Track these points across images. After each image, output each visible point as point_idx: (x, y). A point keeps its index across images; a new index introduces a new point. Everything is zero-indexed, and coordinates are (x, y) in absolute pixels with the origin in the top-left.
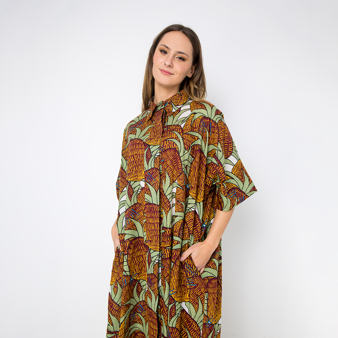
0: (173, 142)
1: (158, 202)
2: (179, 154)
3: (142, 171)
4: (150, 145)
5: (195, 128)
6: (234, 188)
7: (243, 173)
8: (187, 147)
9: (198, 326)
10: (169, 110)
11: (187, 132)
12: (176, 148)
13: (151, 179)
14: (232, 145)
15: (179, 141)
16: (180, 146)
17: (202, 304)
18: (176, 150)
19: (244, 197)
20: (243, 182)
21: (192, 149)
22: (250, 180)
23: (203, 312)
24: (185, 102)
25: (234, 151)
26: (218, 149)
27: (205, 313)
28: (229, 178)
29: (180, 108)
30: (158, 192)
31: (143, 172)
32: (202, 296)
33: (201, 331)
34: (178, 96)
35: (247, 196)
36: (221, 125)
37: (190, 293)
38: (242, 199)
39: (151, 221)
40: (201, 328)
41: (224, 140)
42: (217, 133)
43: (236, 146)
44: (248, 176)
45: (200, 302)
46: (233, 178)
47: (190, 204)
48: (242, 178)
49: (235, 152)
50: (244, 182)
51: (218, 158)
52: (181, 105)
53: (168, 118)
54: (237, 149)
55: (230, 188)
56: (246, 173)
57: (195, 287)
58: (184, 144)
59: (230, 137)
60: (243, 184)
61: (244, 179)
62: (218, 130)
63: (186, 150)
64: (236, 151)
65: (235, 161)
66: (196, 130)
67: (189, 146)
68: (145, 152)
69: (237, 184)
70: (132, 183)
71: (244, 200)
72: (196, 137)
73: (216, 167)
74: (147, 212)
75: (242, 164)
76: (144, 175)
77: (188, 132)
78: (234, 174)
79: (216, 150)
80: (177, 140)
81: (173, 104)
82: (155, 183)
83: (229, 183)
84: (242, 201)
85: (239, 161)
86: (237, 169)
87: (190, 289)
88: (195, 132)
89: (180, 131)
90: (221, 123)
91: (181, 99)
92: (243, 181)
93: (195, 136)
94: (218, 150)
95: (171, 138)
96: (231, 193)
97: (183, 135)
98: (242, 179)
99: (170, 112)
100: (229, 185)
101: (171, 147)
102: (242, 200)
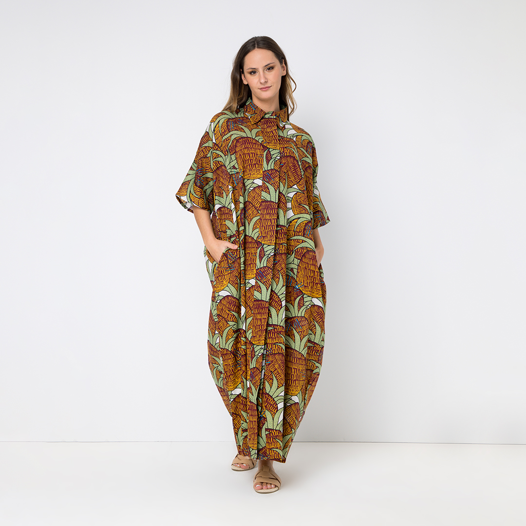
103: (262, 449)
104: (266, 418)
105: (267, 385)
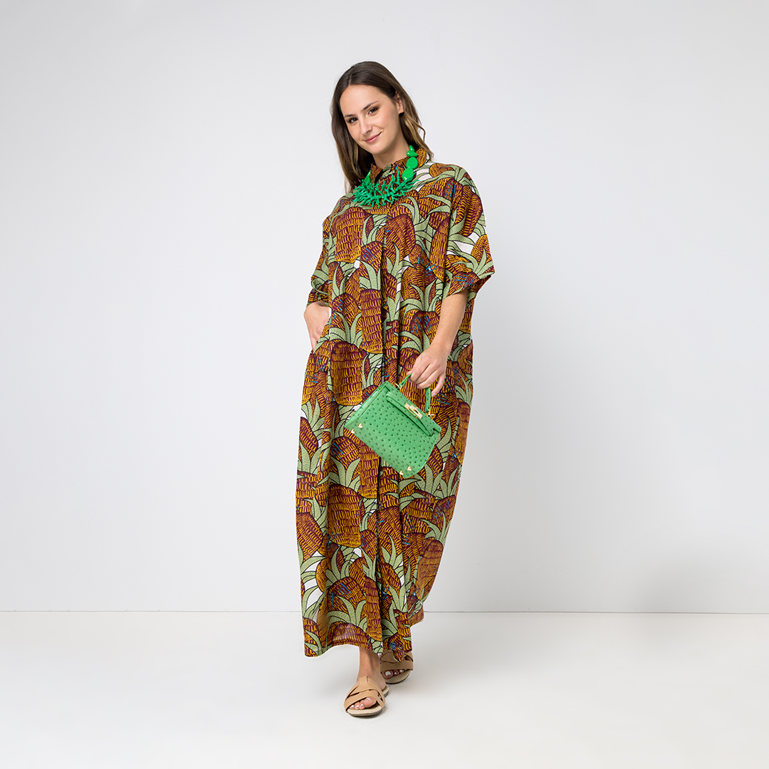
1: (379, 285)
2: (412, 223)
9: (440, 455)
13: (370, 256)
15: (413, 205)
16: (414, 212)
17: (452, 430)
18: (408, 217)
23: (451, 440)
27: (453, 442)
30: (379, 272)
32: (453, 419)
33: (444, 464)
37: (439, 412)
39: (369, 313)
40: (445, 460)
45: (449, 427)
57: (448, 406)
58: (420, 209)
67: (427, 213)
70: (342, 264)
74: (364, 302)
82: (375, 262)
87: (441, 407)
103: (393, 636)
104: (392, 596)
105: (385, 553)
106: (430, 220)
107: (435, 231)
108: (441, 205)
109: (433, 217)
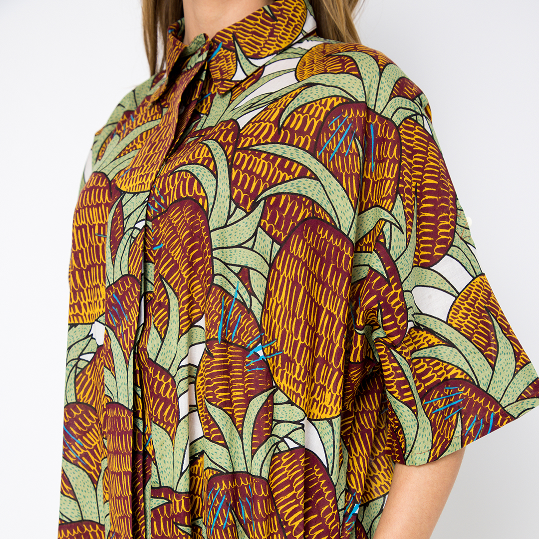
0: (192, 174)
3: (97, 286)
4: (125, 193)
5: (301, 132)
6: (453, 382)
7: (492, 328)
8: (243, 195)
10: (222, 73)
11: (254, 143)
12: (198, 197)
14: (455, 218)
19: (496, 418)
20: (492, 359)
21: (271, 207)
22: (518, 354)
24: (283, 46)
25: (457, 241)
26: (394, 221)
28: (435, 340)
29: (264, 66)
31: (103, 290)
34: (262, 21)
35: (505, 414)
36: (412, 136)
38: (487, 425)
41: (422, 195)
42: (393, 161)
43: (470, 225)
44: (513, 341)
46: (449, 344)
47: (279, 422)
48: (489, 345)
49: (464, 247)
50: (495, 360)
51: (391, 252)
52: (268, 55)
53: (212, 102)
54: (475, 236)
55: (435, 379)
56: (506, 329)
58: (233, 184)
59: (444, 187)
60: (493, 369)
61: (497, 346)
62: (400, 152)
63: (238, 206)
64: (466, 243)
65: (461, 279)
66: (303, 140)
67: (255, 196)
68: (109, 219)
69: (466, 367)
71: (495, 428)
72: (295, 165)
73: (379, 284)
75: (490, 294)
76: (103, 300)
77: (259, 144)
78: (455, 329)
79: (386, 221)
80: (207, 167)
81: (239, 52)
83: (433, 359)
84: (484, 433)
85: (478, 279)
86: (469, 310)
88: (297, 146)
89: (229, 138)
90: (412, 129)
91: (271, 34)
92: (490, 357)
93: (292, 161)
94: (391, 223)
95: (190, 163)
96: (439, 396)
97: (233, 153)
98: (485, 348)
99: (223, 80)
100: (434, 366)
101: (184, 193)
102: (487, 427)
106: (263, 215)
107: (277, 247)
108: (302, 175)
109: (273, 206)
